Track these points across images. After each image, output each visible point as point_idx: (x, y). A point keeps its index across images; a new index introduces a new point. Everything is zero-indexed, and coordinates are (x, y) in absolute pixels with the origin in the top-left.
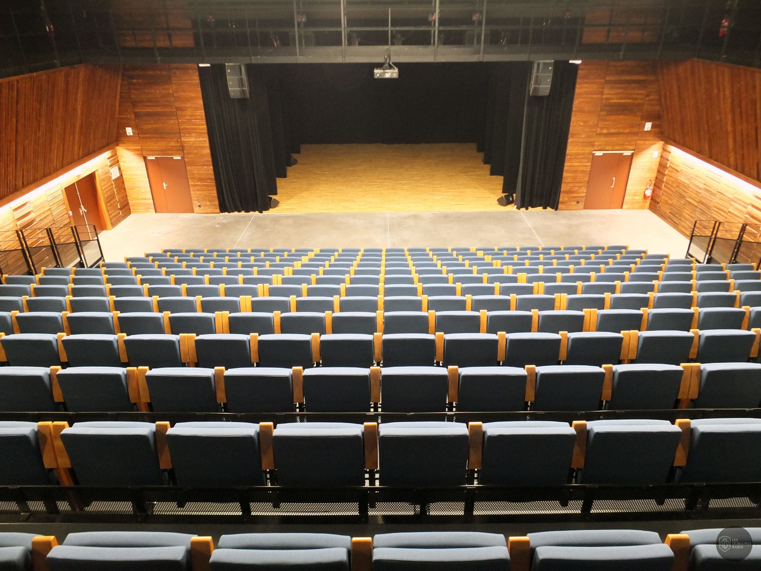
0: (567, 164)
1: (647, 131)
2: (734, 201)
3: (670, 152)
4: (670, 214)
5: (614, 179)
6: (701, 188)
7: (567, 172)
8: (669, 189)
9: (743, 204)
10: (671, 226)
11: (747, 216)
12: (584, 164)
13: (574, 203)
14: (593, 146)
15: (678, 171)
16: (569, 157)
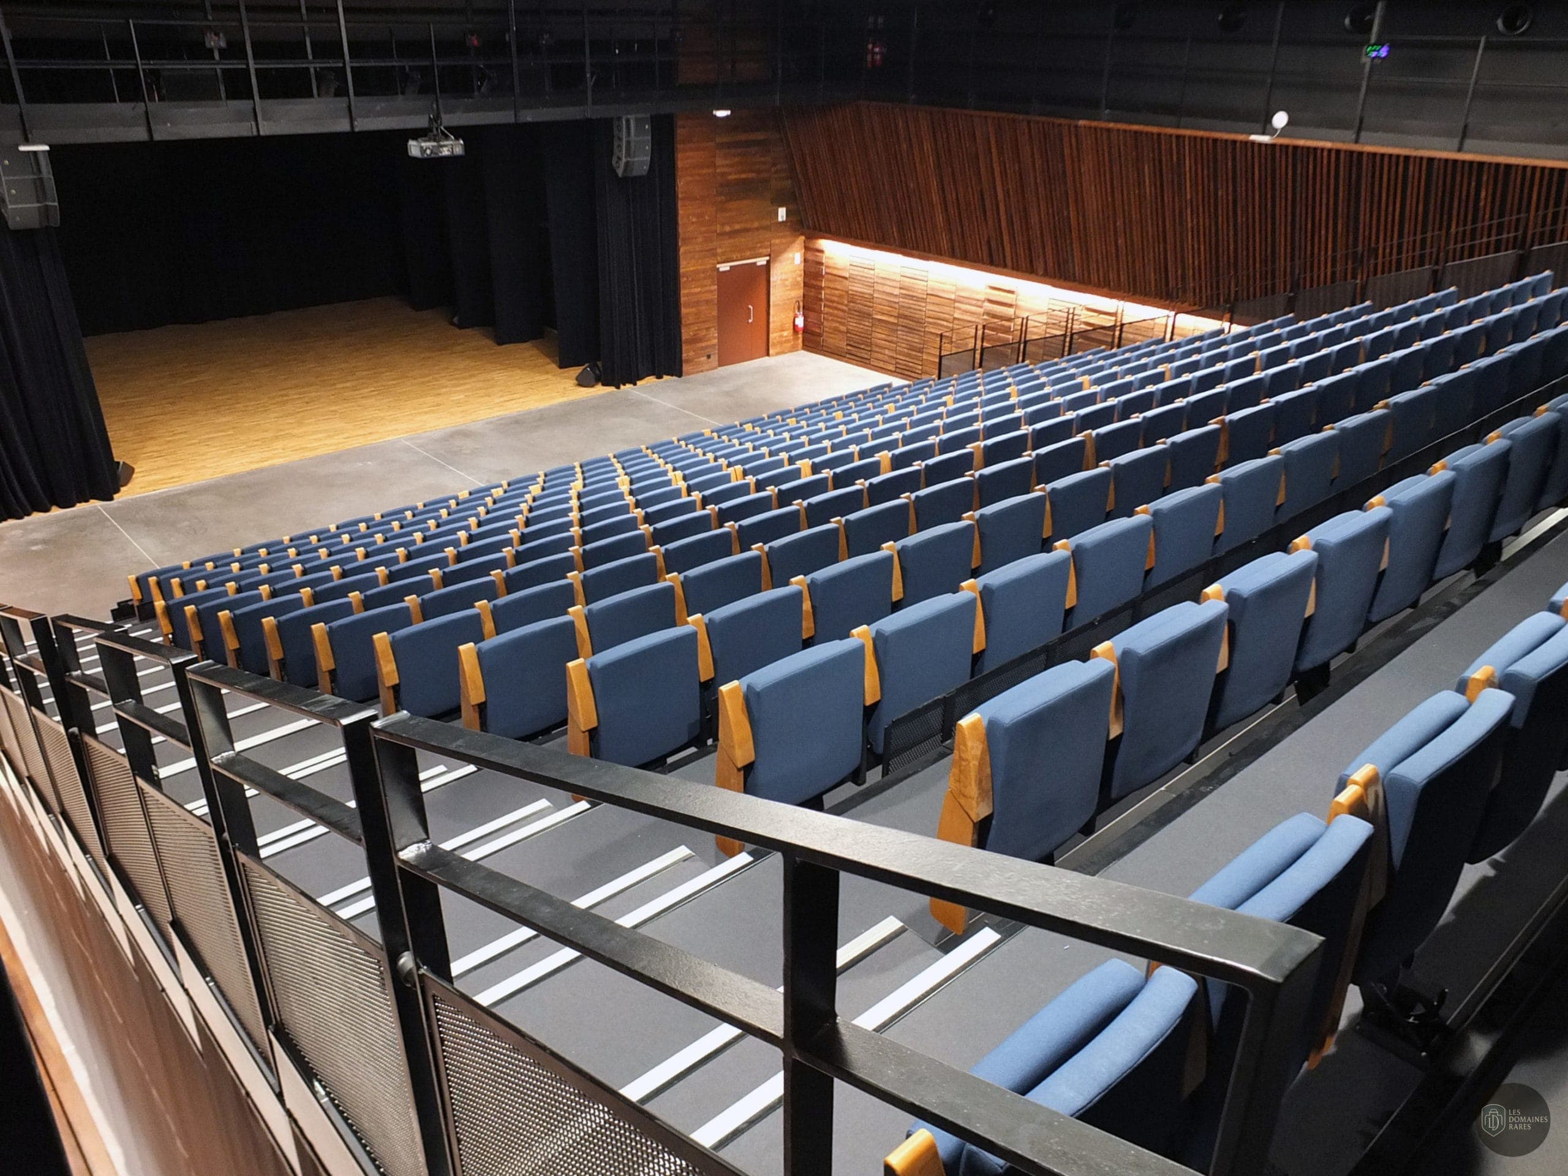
0: (683, 292)
1: (783, 222)
2: (959, 302)
3: (822, 251)
4: (849, 348)
5: (750, 307)
6: (896, 295)
7: (688, 305)
8: (836, 309)
9: (974, 302)
10: (857, 365)
11: (985, 317)
12: (707, 288)
13: (704, 359)
14: (715, 255)
15: (845, 278)
16: (685, 279)
